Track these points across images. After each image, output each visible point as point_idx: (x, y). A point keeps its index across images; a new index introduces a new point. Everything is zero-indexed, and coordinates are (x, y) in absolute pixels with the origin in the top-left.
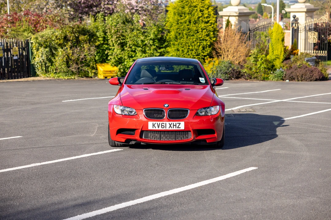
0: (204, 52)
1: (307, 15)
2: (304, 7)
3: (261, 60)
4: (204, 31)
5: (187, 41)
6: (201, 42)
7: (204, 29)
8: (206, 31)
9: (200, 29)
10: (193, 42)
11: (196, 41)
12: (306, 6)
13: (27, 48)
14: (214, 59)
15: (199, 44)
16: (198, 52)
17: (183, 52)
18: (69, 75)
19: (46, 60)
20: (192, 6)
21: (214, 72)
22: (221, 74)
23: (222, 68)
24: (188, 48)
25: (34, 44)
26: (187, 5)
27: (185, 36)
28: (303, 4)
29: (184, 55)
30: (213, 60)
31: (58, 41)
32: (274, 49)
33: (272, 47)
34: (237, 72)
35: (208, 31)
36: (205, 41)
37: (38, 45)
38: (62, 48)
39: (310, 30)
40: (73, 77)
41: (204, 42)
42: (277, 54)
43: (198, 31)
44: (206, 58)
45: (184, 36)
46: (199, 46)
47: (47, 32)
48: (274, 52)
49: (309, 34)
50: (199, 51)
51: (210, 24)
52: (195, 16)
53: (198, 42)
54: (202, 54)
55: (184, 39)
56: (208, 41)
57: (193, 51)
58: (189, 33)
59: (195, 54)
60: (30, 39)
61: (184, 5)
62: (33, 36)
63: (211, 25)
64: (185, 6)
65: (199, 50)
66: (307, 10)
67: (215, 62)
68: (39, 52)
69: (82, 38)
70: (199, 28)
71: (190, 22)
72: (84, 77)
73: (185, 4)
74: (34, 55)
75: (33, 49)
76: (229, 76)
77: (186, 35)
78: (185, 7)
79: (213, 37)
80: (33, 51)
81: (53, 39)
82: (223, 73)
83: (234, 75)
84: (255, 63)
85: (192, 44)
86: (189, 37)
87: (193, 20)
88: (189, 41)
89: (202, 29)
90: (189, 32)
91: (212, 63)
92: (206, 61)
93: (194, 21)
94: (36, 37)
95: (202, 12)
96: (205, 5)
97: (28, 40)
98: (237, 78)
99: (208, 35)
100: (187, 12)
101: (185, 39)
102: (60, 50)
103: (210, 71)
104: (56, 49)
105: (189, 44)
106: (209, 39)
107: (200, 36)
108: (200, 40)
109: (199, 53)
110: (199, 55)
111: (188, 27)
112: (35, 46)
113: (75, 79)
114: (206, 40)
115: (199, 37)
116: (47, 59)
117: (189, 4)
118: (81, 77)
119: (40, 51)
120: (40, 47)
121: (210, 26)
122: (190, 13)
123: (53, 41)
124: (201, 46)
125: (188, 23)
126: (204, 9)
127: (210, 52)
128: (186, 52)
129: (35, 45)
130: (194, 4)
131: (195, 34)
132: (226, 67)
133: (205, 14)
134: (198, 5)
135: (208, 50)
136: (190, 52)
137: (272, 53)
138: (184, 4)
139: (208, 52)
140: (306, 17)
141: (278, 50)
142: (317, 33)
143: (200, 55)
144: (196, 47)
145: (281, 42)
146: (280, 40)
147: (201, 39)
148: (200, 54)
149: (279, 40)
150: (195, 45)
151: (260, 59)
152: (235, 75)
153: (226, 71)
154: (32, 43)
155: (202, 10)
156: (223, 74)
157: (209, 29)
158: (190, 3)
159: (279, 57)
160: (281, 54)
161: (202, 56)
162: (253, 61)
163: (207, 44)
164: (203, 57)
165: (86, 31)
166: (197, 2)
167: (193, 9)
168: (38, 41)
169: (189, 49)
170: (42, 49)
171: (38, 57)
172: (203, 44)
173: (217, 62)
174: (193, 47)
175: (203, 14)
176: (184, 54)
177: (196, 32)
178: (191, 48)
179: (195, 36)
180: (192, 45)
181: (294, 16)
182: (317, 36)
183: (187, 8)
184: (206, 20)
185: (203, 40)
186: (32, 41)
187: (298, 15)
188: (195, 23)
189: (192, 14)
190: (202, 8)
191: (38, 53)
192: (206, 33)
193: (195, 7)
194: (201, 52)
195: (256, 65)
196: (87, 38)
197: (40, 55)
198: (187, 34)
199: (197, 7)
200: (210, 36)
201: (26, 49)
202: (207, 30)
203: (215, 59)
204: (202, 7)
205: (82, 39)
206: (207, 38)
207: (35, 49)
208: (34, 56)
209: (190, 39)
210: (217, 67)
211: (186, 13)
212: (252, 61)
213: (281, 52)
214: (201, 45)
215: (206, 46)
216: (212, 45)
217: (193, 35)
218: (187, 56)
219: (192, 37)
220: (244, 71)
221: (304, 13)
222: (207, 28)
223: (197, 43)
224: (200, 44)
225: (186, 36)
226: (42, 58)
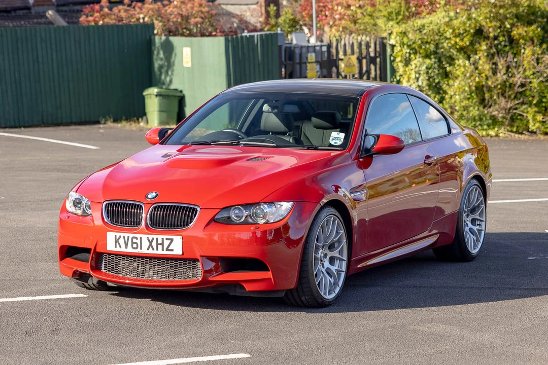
13: (382, 57)
18: (485, 127)
19: (427, 88)
25: (399, 48)
31: (458, 40)
37: (408, 51)
38: (469, 58)
40: (492, 133)
47: (436, 19)
60: (388, 37)
62: (397, 29)
68: (410, 67)
69: (519, 31)
72: (525, 132)
74: (398, 75)
75: (394, 61)
80: (395, 65)
81: (448, 35)
94: (403, 31)
97: (383, 38)
102: (461, 61)
104: (451, 60)
112: (400, 54)
113: (497, 135)
116: (429, 86)
118: (517, 132)
119: (414, 66)
120: (412, 56)
123: (447, 39)
129: (402, 50)
154: (393, 46)
165: (539, 13)
168: (405, 40)
170: (417, 61)
171: (408, 81)
186: (392, 42)
191: (407, 69)
196: (533, 31)
197: (413, 76)
201: (378, 60)
205: (520, 34)
207: (401, 61)
208: (398, 78)
226: (416, 84)
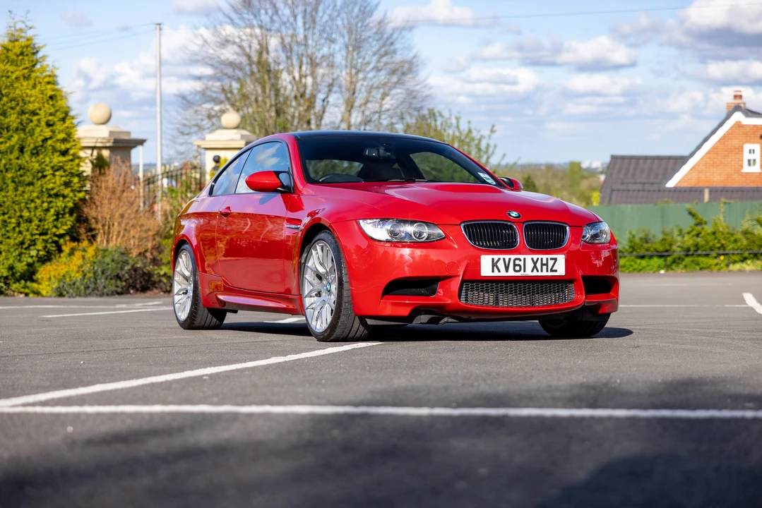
0: (59, 225)
2: (238, 137)
4: (57, 173)
5: (17, 199)
6: (51, 202)
7: (58, 170)
8: (63, 174)
9: (47, 168)
10: (32, 201)
11: (38, 197)
12: (243, 137)
14: (80, 244)
15: (45, 205)
16: (44, 225)
17: (7, 226)
20: (27, 111)
21: (88, 275)
22: (106, 279)
23: (108, 264)
24: (18, 214)
26: (12, 108)
27: (11, 186)
28: (235, 131)
29: (8, 234)
30: (78, 245)
34: (144, 273)
35: (67, 175)
36: (61, 199)
41: (57, 201)
43: (45, 173)
44: (62, 241)
45: (8, 186)
46: (47, 210)
50: (46, 223)
51: (71, 157)
52: (36, 135)
53: (45, 199)
54: (54, 230)
55: (7, 192)
56: (67, 199)
57: (33, 224)
58: (21, 179)
59: (37, 229)
61: (5, 108)
63: (71, 160)
64: (9, 110)
65: (45, 220)
66: (246, 144)
67: (85, 251)
70: (47, 165)
71: (22, 150)
76: (124, 284)
77: (13, 182)
78: (8, 114)
79: (78, 189)
82: (109, 277)
83: (138, 282)
85: (28, 206)
86: (21, 189)
87: (32, 146)
88: (21, 198)
89: (52, 168)
90: (21, 176)
91: (78, 254)
92: (64, 248)
93: (34, 149)
95: (51, 128)
96: (57, 110)
98: (144, 289)
99: (67, 184)
100: (15, 125)
101: (10, 193)
103: (78, 272)
105: (23, 205)
106: (71, 194)
107: (51, 186)
108: (50, 196)
109: (46, 227)
110: (46, 234)
111: (19, 162)
114: (64, 197)
115: (47, 189)
117: (18, 108)
121: (71, 163)
122: (22, 129)
124: (52, 211)
125: (16, 153)
126: (56, 120)
127: (72, 227)
128: (14, 225)
130: (31, 107)
131: (38, 180)
132: (118, 263)
133: (57, 131)
134: (40, 109)
135: (69, 221)
136: (23, 226)
139: (69, 227)
143: (49, 232)
144: (38, 214)
147: (52, 192)
148: (48, 229)
150: (36, 208)
152: (141, 282)
153: (119, 271)
155: (51, 123)
156: (111, 279)
157: (70, 169)
158: (21, 104)
161: (55, 235)
163: (65, 207)
164: (56, 239)
166: (38, 103)
167: (28, 119)
169: (21, 216)
172: (57, 206)
173: (91, 251)
174: (33, 213)
175: (53, 132)
176: (8, 231)
177: (40, 175)
178: (26, 214)
179: (36, 186)
180: (28, 208)
181: (216, 158)
183: (15, 116)
184: (63, 147)
185: (57, 195)
188: (36, 153)
189: (27, 130)
190: (50, 118)
192: (63, 179)
193: (34, 113)
194: (51, 227)
198: (16, 180)
199: (38, 114)
200: (71, 187)
202: (65, 171)
203: (85, 243)
204: (51, 114)
206: (67, 191)
209: (23, 192)
210: (95, 263)
211: (11, 128)
214: (52, 207)
215: (64, 210)
216: (76, 209)
217: (31, 184)
218: (15, 235)
219: (28, 188)
220: (162, 273)
222: (66, 168)
223: (43, 202)
224: (51, 205)
225: (13, 184)
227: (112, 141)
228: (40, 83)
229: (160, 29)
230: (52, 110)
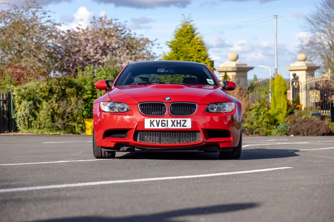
1: (307, 74)
2: (304, 64)
3: (264, 114)
12: (306, 64)
13: (9, 100)
18: (55, 131)
19: (29, 114)
20: (188, 57)
25: (17, 97)
26: (182, 56)
28: (303, 62)
31: (43, 93)
32: (276, 103)
33: (274, 100)
37: (21, 98)
38: (47, 101)
39: (311, 89)
40: (58, 133)
42: (279, 108)
47: (31, 85)
48: (277, 106)
49: (310, 93)
60: (12, 92)
61: (179, 56)
62: (15, 88)
64: (180, 57)
66: (308, 67)
68: (21, 105)
69: (68, 90)
72: (70, 133)
73: (181, 54)
74: (16, 108)
75: (14, 102)
78: (180, 59)
80: (15, 104)
81: (37, 91)
84: (257, 117)
94: (19, 89)
96: (202, 56)
97: (10, 92)
102: (44, 103)
104: (40, 102)
112: (17, 99)
113: (60, 134)
116: (30, 113)
117: (184, 55)
118: (67, 133)
119: (23, 105)
120: (22, 100)
123: (37, 93)
129: (18, 97)
130: (190, 55)
134: (194, 56)
137: (274, 107)
138: (178, 54)
140: (307, 75)
141: (280, 104)
142: (319, 92)
145: (284, 95)
146: (283, 92)
149: (281, 92)
151: (262, 113)
154: (14, 96)
155: (199, 61)
158: (185, 54)
159: (282, 111)
160: (284, 108)
162: (255, 115)
165: (73, 83)
166: (193, 53)
168: (20, 93)
170: (24, 102)
171: (21, 111)
181: (294, 75)
182: (319, 95)
183: (183, 59)
186: (14, 94)
187: (298, 73)
190: (198, 59)
191: (20, 106)
195: (258, 118)
196: (74, 90)
197: (23, 109)
199: (192, 58)
201: (7, 101)
204: (199, 58)
205: (68, 92)
207: (17, 102)
208: (16, 110)
212: (253, 115)
213: (284, 106)
220: (245, 126)
221: (305, 72)
226: (24, 112)
227: (236, 68)
228: (195, 44)
229: (277, 18)
230: (199, 56)
